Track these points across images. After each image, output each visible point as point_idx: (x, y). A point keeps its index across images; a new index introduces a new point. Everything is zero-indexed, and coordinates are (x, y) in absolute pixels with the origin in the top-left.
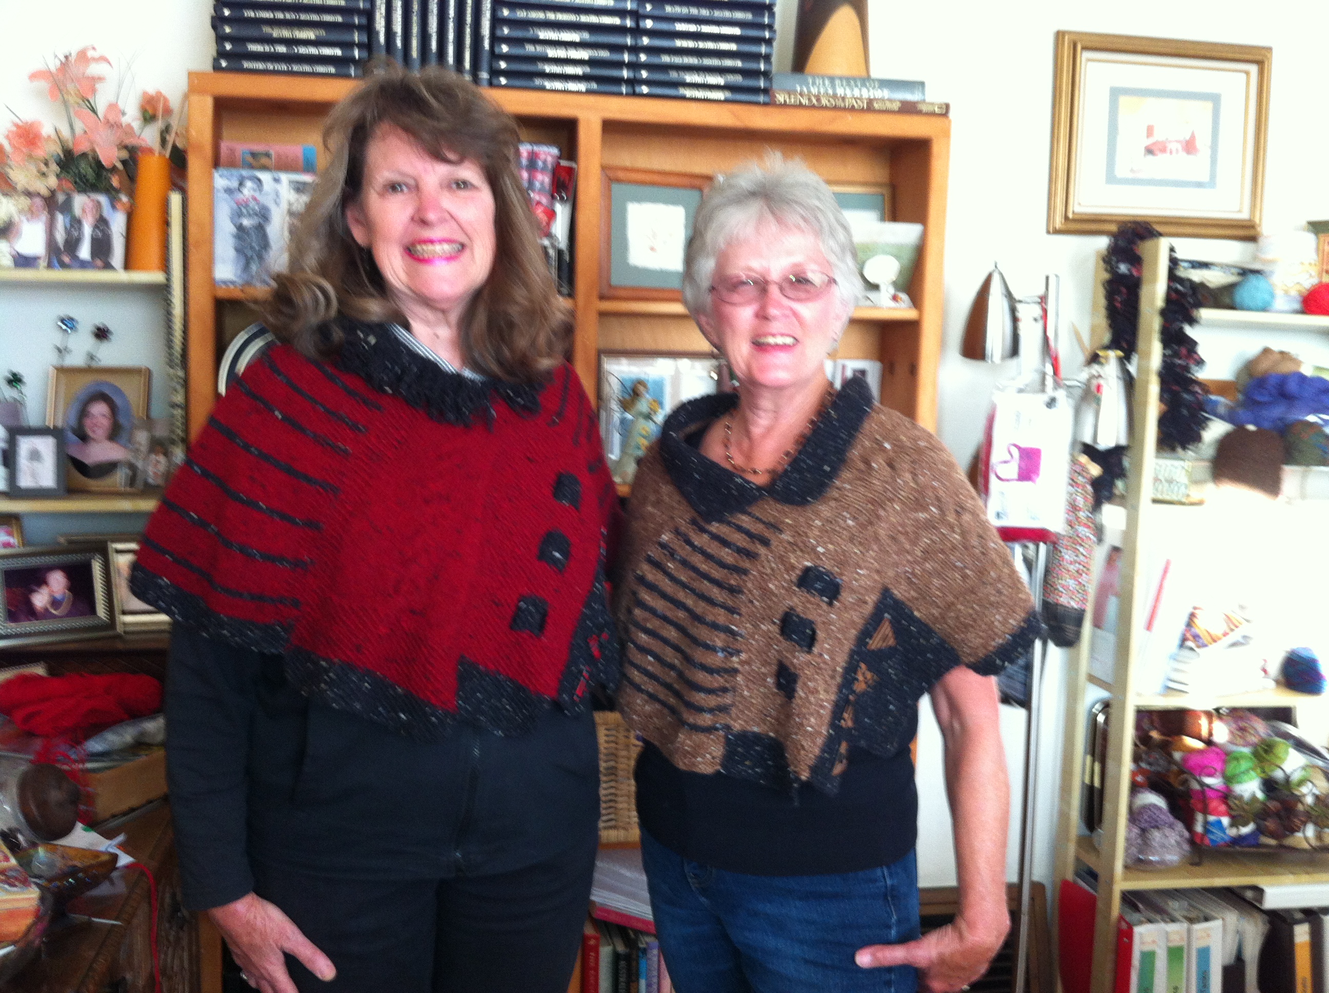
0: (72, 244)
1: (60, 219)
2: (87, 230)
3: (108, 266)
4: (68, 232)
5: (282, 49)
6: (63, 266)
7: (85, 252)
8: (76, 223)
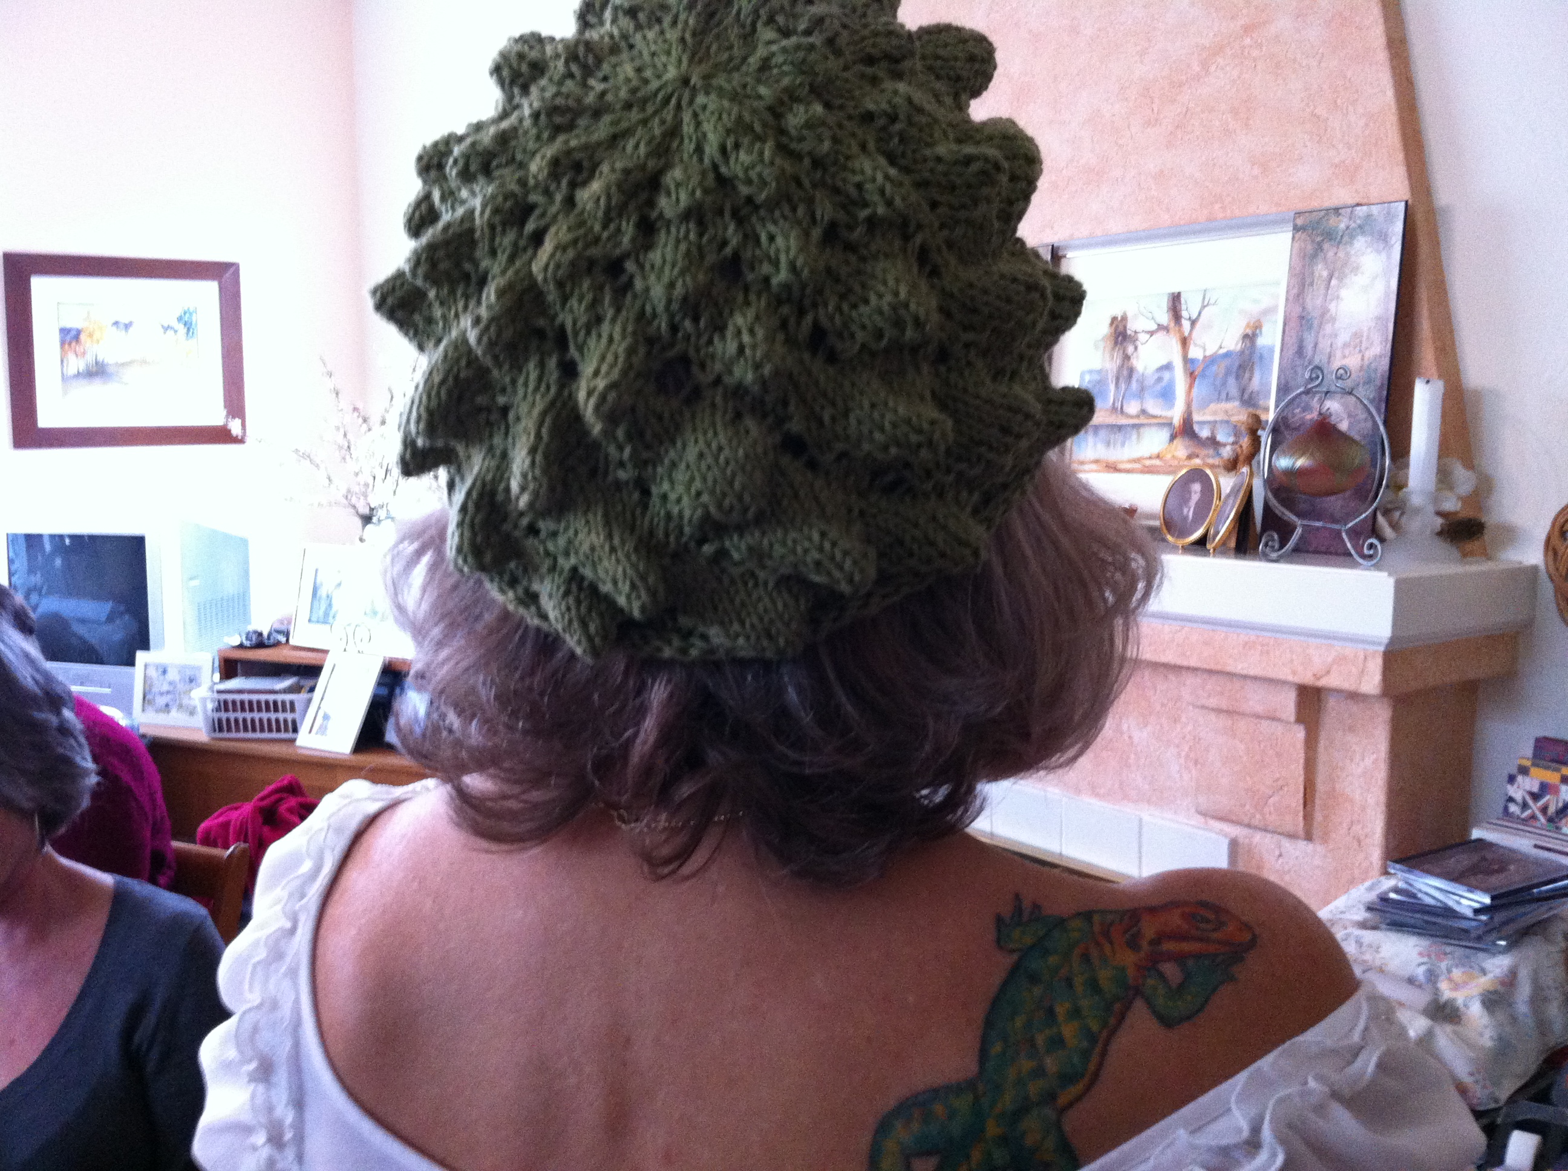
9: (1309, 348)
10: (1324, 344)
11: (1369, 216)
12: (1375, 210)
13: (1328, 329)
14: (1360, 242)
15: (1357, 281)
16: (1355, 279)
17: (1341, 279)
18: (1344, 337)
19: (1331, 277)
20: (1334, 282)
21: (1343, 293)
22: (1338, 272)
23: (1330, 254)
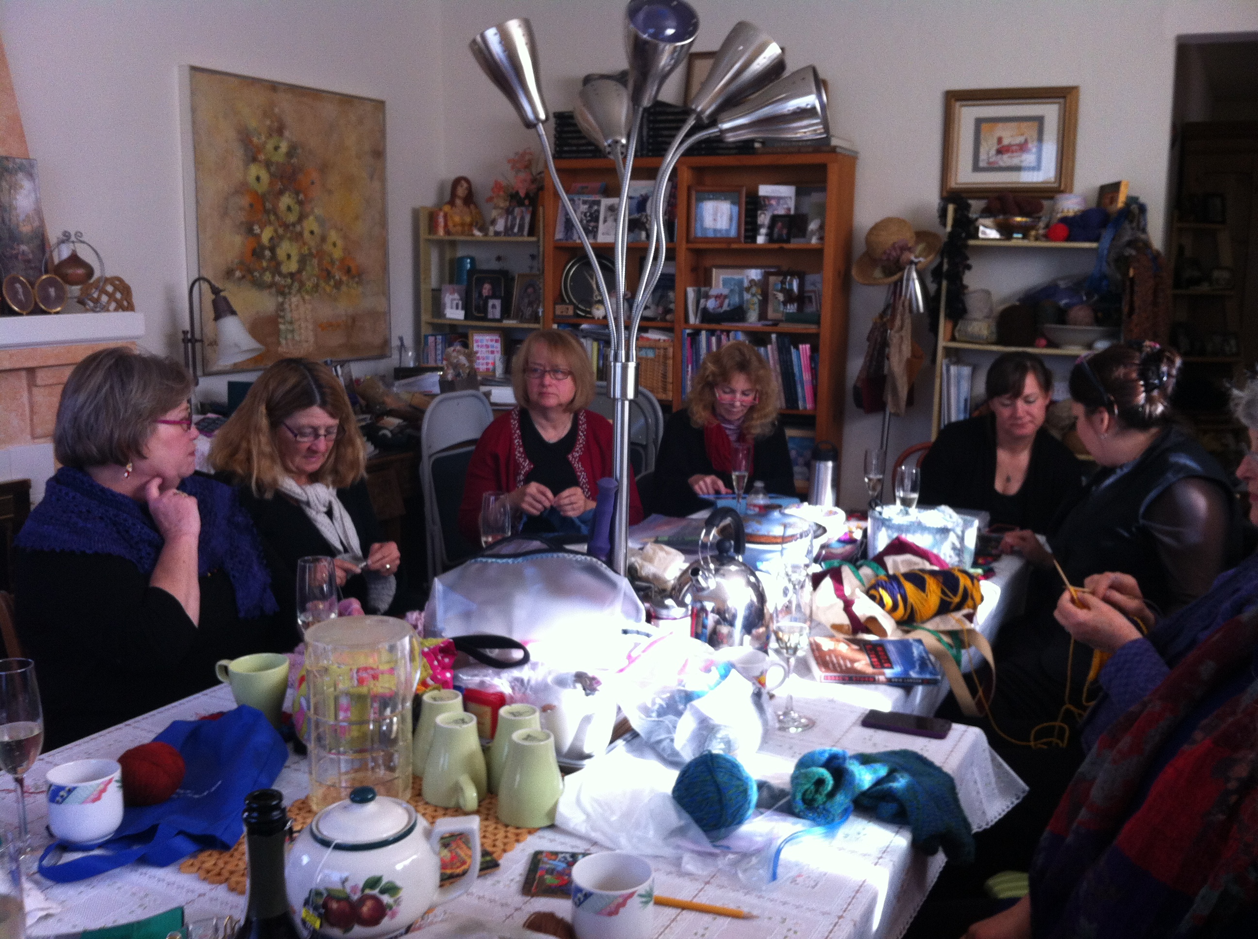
0: (513, 227)
1: (510, 217)
2: (518, 221)
3: (522, 235)
4: (512, 221)
5: (574, 148)
6: (509, 235)
7: (516, 230)
8: (514, 218)
9: (7, 220)
10: (14, 219)
11: (22, 164)
12: (24, 161)
13: (14, 213)
14: (20, 175)
15: (24, 192)
16: (22, 191)
17: (15, 190)
18: (22, 217)
19: (11, 187)
20: (12, 191)
21: (18, 197)
22: (14, 187)
23: (8, 178)
